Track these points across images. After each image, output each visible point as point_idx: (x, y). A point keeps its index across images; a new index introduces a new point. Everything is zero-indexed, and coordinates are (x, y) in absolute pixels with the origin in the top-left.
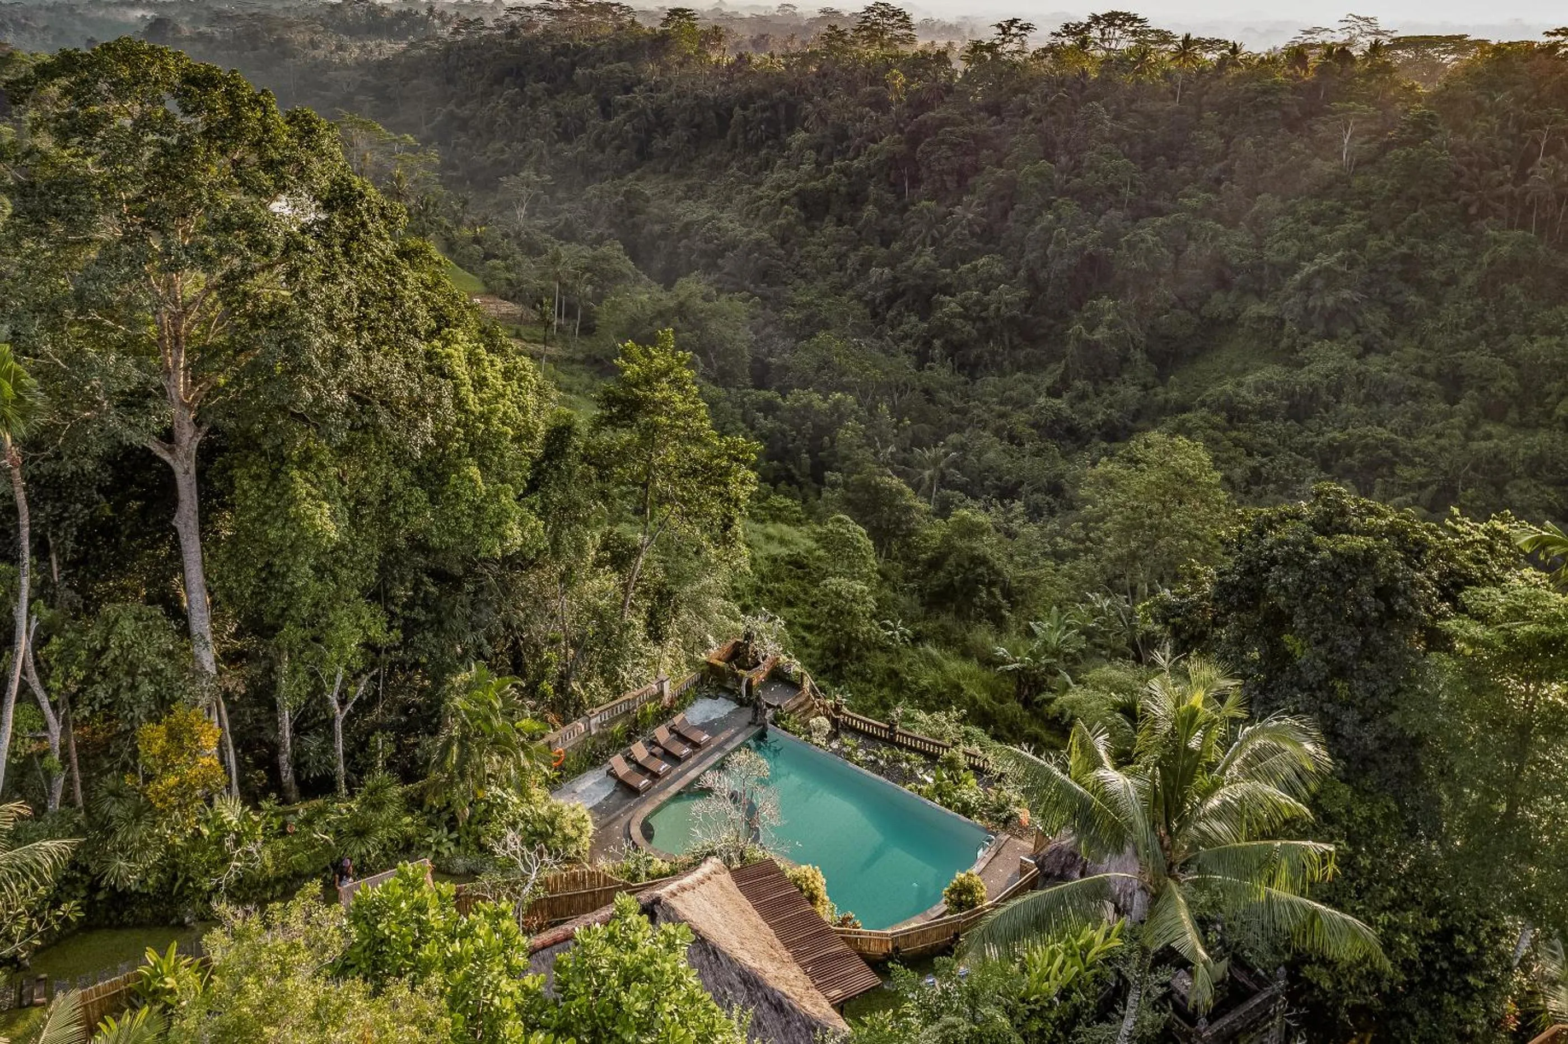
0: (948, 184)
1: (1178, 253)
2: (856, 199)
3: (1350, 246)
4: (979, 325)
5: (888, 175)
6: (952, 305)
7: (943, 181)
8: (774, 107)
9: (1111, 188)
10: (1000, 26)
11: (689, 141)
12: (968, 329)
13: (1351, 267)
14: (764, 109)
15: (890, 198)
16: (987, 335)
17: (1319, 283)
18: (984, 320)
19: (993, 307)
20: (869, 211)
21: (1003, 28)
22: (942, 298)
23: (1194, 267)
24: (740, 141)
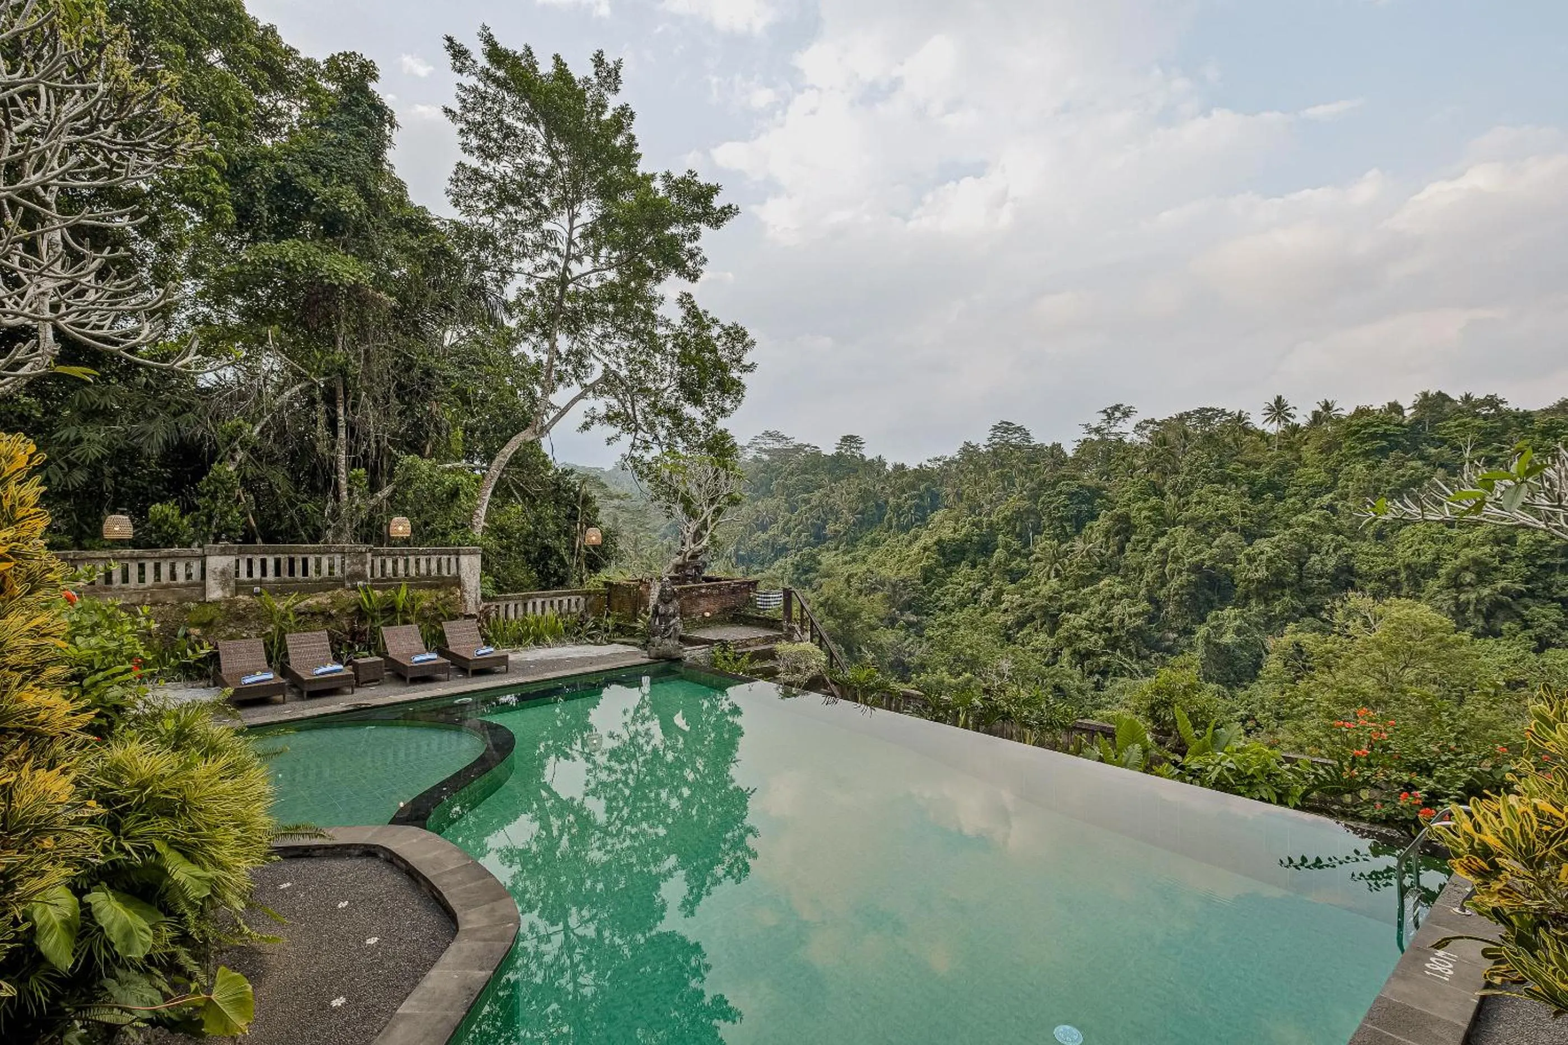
0: (1068, 529)
1: (1301, 566)
2: (986, 548)
3: (1497, 542)
4: (1105, 635)
5: (1014, 528)
6: (1078, 620)
7: (1063, 528)
8: (921, 497)
9: (1223, 517)
10: (1105, 411)
11: (854, 524)
12: (1094, 641)
13: (1503, 561)
14: (912, 497)
15: (1016, 544)
16: (1113, 644)
17: (1468, 577)
18: (1109, 630)
19: (1116, 619)
20: (999, 554)
21: (1108, 415)
22: (1069, 615)
23: (1320, 576)
24: (894, 523)
